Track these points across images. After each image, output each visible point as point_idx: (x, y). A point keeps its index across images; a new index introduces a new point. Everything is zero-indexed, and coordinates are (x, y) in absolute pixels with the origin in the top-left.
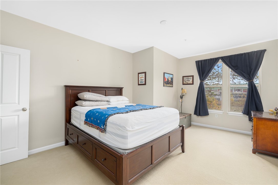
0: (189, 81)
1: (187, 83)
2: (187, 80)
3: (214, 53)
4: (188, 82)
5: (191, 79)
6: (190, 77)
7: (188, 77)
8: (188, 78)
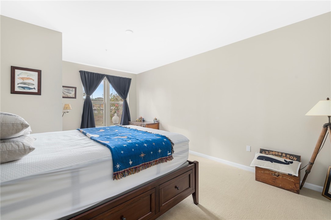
0: (71, 93)
1: (66, 96)
2: (67, 91)
3: (93, 67)
4: (68, 94)
5: (72, 91)
6: (71, 89)
7: (69, 88)
8: (69, 90)
